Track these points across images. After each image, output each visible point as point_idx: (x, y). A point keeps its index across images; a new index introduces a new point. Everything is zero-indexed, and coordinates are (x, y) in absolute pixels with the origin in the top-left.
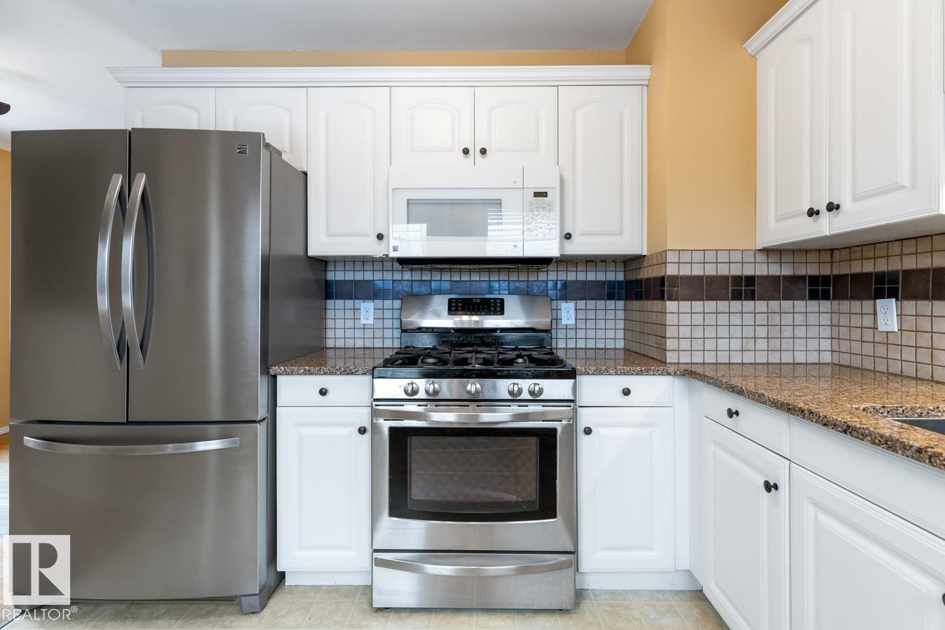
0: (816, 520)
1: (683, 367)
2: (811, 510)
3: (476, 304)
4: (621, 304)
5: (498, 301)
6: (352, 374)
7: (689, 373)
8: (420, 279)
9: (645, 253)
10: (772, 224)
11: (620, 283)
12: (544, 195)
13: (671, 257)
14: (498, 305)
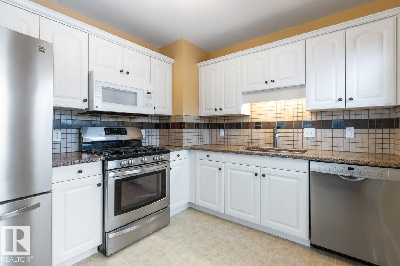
0: (231, 172)
1: (190, 147)
2: (229, 170)
3: (116, 131)
4: (158, 130)
5: (124, 129)
6: (95, 161)
7: (193, 148)
8: (86, 120)
9: (172, 115)
10: (204, 111)
11: (158, 123)
12: (150, 93)
13: (184, 117)
14: (124, 131)
